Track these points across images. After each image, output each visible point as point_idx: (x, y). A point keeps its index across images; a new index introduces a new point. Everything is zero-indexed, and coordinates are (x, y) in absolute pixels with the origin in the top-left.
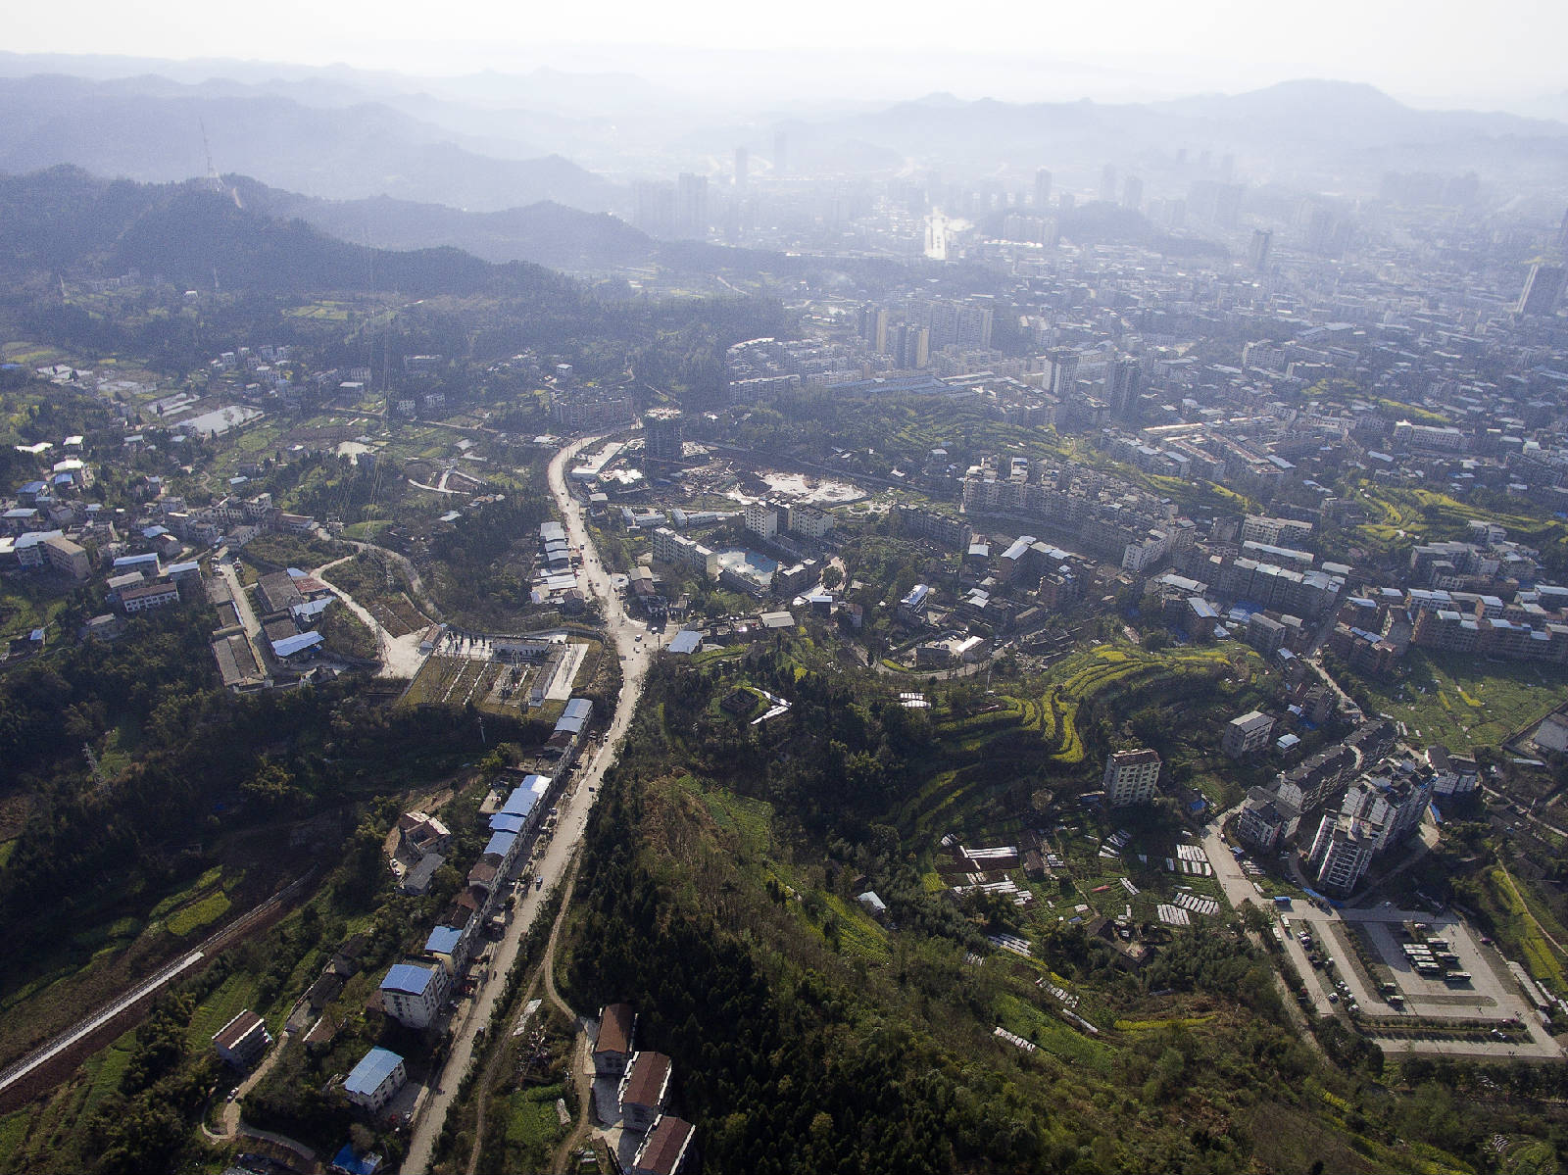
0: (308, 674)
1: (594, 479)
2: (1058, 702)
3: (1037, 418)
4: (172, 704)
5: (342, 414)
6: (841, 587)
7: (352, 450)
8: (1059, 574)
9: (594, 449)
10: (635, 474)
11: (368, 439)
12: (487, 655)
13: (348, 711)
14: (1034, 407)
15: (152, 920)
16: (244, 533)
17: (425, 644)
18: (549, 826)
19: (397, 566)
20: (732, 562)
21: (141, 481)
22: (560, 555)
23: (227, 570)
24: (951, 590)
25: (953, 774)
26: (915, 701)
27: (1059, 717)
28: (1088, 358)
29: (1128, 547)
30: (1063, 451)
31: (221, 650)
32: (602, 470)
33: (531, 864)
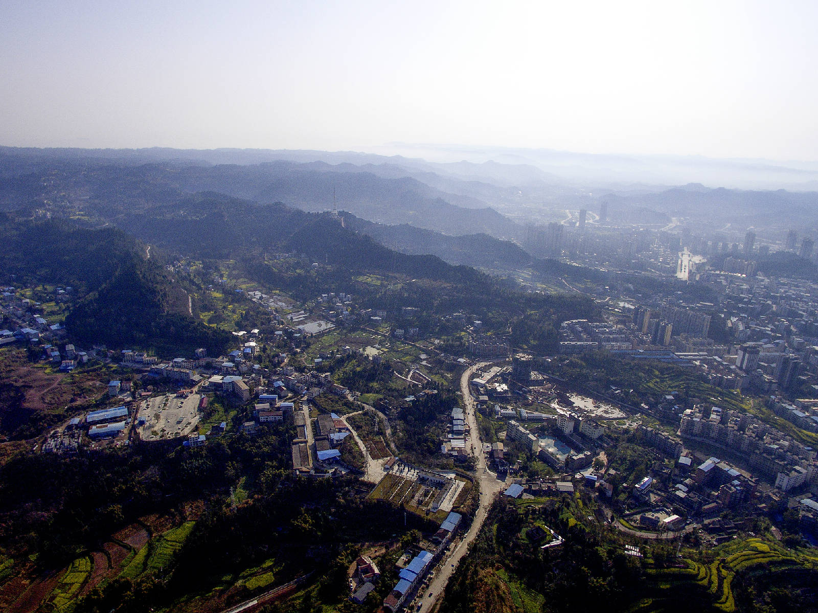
0: (331, 471)
1: (483, 386)
2: (721, 569)
3: (731, 384)
4: (269, 472)
5: (370, 332)
6: (603, 471)
7: (371, 352)
8: (732, 485)
9: (485, 369)
10: (505, 387)
11: (379, 347)
12: (415, 478)
13: (345, 495)
14: (729, 377)
15: (240, 578)
16: (316, 391)
17: (387, 466)
18: (428, 580)
19: (381, 422)
20: (547, 445)
21: (278, 355)
22: (460, 428)
23: (305, 408)
24: (666, 483)
25: (650, 601)
26: (634, 552)
27: (721, 579)
28: (766, 349)
29: (779, 474)
30: (744, 406)
31: (295, 449)
32: (488, 382)
33: (415, 600)
